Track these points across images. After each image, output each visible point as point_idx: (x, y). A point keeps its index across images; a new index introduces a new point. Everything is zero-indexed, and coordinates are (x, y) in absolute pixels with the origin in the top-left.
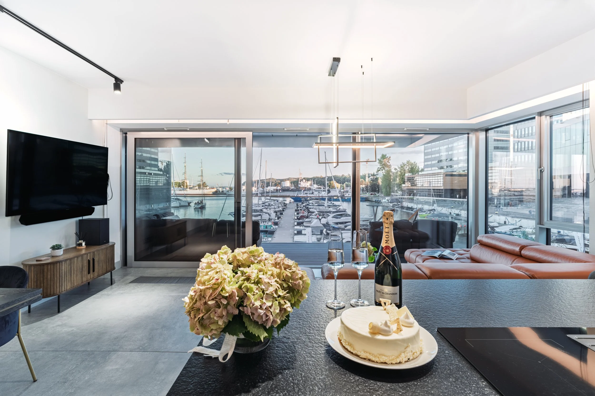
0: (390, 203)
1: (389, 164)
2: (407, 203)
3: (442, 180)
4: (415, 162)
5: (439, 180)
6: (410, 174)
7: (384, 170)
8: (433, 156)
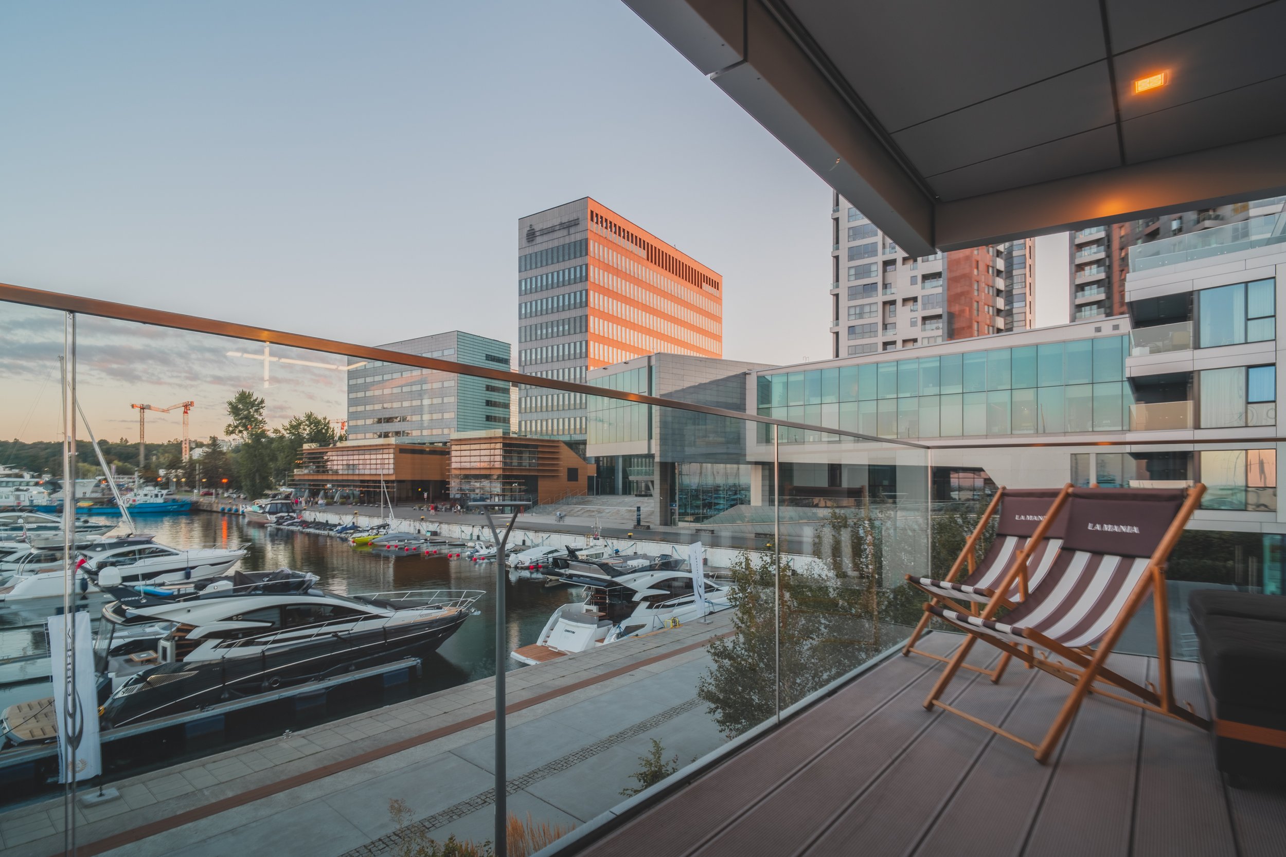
0: (270, 513)
1: (260, 418)
2: (313, 514)
3: (392, 461)
4: (325, 419)
5: (386, 461)
6: (314, 446)
7: (245, 433)
8: (369, 408)
